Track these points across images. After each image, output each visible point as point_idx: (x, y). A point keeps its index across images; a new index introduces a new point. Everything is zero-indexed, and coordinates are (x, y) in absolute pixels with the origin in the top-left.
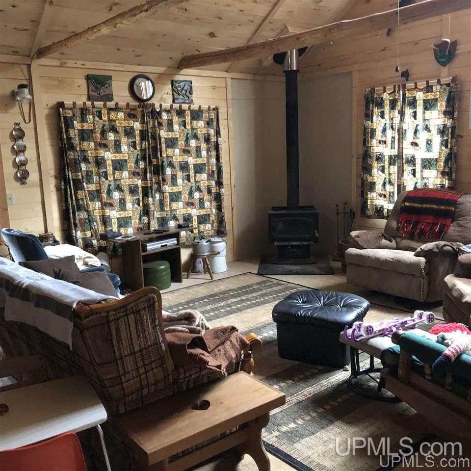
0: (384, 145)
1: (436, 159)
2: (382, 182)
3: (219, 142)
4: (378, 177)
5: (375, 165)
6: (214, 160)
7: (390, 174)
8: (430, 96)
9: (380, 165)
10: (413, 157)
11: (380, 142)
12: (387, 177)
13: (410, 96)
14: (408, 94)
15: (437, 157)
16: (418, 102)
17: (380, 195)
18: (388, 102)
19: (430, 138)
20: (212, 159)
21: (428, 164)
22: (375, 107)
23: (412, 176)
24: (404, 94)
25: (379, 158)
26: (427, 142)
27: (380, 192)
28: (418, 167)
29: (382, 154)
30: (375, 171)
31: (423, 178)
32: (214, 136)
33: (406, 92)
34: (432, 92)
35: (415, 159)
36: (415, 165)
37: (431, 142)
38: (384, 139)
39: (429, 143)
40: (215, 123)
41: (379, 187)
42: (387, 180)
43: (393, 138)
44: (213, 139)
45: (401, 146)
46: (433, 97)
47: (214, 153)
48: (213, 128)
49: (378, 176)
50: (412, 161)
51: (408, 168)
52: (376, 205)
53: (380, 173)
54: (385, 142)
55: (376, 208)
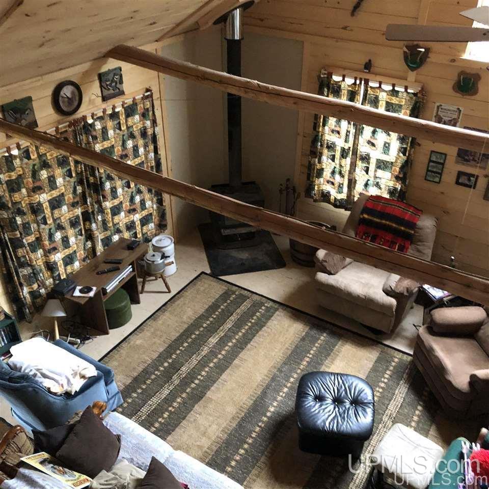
0: (337, 135)
1: (392, 162)
2: (331, 170)
3: (156, 132)
4: (327, 165)
5: (325, 151)
6: (152, 155)
7: (341, 166)
8: (395, 100)
9: (330, 154)
10: (368, 155)
11: (333, 131)
12: (338, 166)
13: (372, 93)
14: (370, 91)
15: (394, 161)
16: (381, 103)
17: (328, 182)
18: (346, 92)
19: (388, 141)
20: (151, 154)
21: (382, 165)
22: (331, 93)
23: (365, 173)
24: (366, 91)
25: (331, 147)
26: (385, 145)
27: (328, 178)
28: (372, 166)
29: (334, 144)
30: (324, 158)
31: (376, 177)
32: (151, 127)
33: (369, 89)
34: (397, 97)
35: (369, 158)
36: (369, 163)
37: (389, 146)
38: (337, 129)
39: (387, 146)
40: (151, 113)
41: (327, 174)
42: (337, 170)
43: (348, 132)
44: (150, 132)
45: (356, 142)
46: (397, 102)
47: (151, 147)
48: (149, 120)
49: (327, 163)
50: (366, 159)
51: (360, 165)
52: (322, 190)
53: (330, 161)
54: (338, 133)
55: (323, 193)
